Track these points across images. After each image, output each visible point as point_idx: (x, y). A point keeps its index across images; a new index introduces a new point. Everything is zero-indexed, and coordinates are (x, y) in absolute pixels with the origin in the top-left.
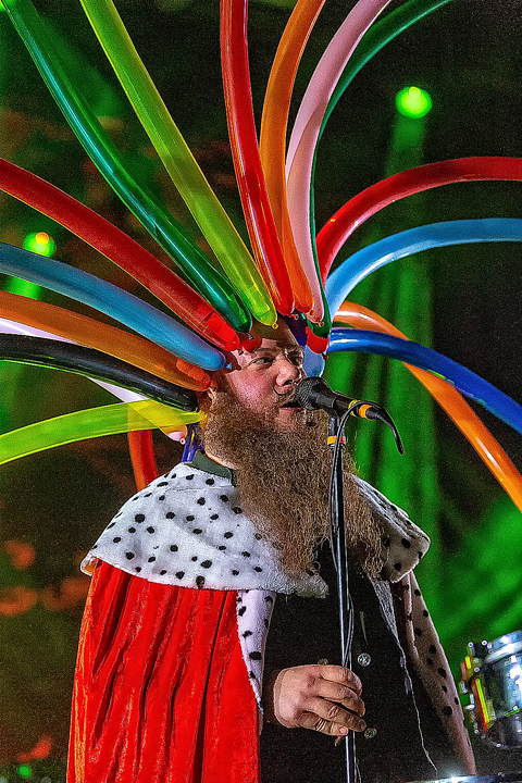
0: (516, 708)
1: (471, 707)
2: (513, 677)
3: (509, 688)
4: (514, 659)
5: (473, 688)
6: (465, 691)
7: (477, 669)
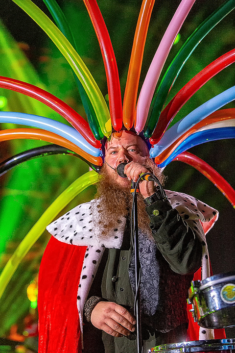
0: (213, 310)
1: (192, 310)
2: (212, 296)
3: (210, 301)
4: (212, 288)
5: (194, 301)
6: (190, 303)
7: (196, 293)
